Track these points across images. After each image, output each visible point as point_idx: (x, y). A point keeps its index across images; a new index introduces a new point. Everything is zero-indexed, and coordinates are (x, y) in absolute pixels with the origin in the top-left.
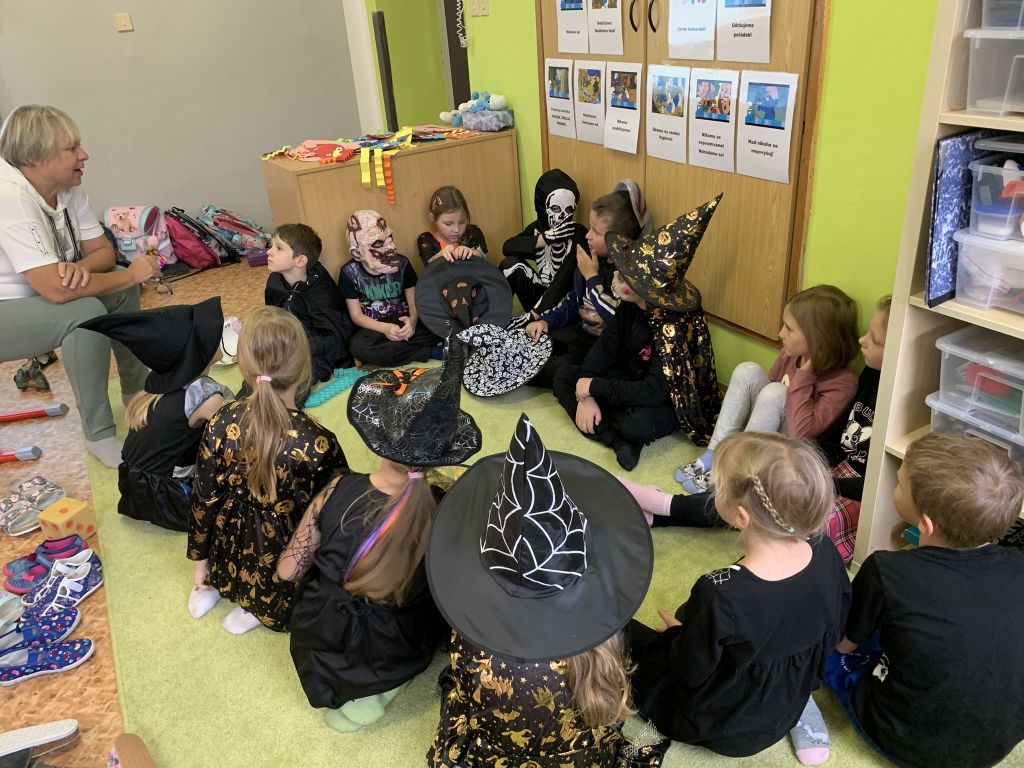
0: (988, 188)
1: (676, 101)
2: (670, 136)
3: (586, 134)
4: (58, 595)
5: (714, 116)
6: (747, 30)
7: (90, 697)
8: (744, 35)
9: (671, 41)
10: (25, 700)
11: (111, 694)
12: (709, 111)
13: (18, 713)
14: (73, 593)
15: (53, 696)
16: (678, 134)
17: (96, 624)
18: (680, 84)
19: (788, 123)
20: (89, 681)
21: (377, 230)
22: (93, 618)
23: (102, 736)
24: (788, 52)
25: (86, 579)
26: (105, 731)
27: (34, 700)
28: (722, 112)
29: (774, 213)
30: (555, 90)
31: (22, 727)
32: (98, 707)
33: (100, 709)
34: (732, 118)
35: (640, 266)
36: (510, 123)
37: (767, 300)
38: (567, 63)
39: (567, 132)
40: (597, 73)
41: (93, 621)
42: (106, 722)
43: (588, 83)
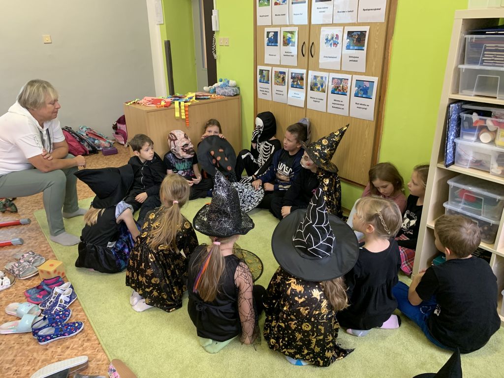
0: (467, 122)
1: (322, 86)
2: (319, 100)
3: (276, 98)
4: (59, 303)
5: (340, 93)
6: (355, 59)
7: (86, 347)
8: (355, 61)
9: (320, 61)
10: (54, 350)
11: (97, 345)
12: (338, 91)
13: (53, 356)
14: (66, 302)
15: (68, 348)
16: (323, 100)
17: (79, 316)
18: (324, 79)
19: (374, 96)
20: (84, 340)
21: (184, 139)
22: (76, 313)
23: (98, 363)
24: (373, 68)
25: (71, 295)
26: (99, 361)
27: (59, 350)
28: (343, 91)
29: (367, 133)
30: (262, 79)
31: (57, 362)
32: (93, 351)
33: (95, 352)
34: (348, 93)
35: (316, 153)
36: (238, 93)
37: (363, 169)
38: (269, 68)
39: (268, 97)
40: (284, 73)
41: (77, 315)
42: (99, 357)
43: (279, 77)
